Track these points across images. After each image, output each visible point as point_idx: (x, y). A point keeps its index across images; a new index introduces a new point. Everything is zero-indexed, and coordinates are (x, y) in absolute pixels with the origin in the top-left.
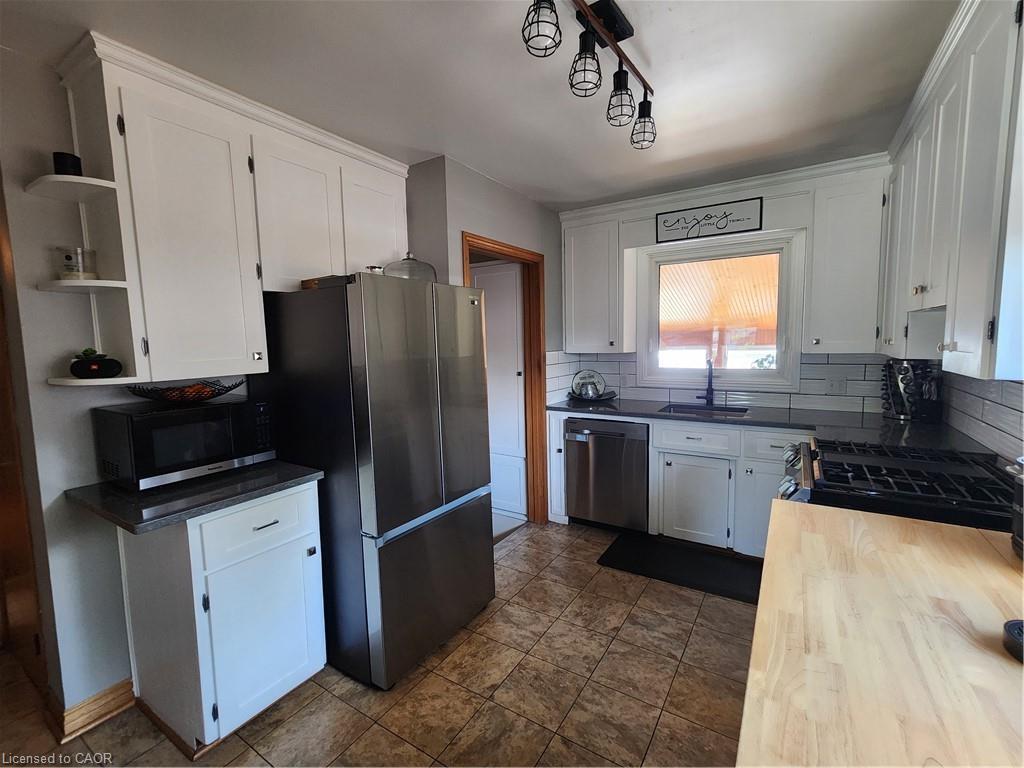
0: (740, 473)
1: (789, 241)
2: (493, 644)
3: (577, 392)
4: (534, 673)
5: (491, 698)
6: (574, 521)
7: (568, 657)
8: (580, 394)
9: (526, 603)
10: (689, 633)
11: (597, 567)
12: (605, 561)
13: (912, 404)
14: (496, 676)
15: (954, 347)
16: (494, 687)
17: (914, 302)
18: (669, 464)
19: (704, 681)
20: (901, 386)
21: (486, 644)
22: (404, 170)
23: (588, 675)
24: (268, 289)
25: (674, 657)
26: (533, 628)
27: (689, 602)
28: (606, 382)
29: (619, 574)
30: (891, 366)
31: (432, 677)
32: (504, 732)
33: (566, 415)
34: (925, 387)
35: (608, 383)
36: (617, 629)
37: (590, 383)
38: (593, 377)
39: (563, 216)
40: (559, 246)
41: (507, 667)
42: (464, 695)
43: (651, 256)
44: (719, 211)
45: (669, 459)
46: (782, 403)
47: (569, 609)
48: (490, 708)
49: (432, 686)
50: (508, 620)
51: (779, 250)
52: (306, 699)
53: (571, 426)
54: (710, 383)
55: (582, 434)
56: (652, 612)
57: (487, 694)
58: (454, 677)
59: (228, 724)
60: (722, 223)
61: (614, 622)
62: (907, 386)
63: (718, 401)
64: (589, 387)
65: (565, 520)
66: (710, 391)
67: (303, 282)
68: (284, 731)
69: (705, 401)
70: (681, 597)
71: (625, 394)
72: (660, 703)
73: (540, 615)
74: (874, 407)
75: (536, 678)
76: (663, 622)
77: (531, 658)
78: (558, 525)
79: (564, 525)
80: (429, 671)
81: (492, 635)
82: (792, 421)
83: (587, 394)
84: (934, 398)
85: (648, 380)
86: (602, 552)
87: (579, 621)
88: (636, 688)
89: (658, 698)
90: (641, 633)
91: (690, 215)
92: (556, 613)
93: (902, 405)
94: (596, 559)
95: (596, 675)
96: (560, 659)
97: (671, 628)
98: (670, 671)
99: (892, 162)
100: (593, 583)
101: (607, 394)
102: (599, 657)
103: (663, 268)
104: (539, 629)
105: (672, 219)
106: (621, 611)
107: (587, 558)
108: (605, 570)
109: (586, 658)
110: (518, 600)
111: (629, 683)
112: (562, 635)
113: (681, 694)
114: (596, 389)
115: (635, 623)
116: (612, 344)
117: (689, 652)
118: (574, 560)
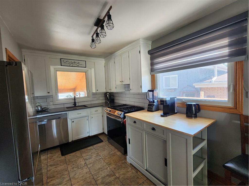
0: (90, 118)
1: (87, 70)
10: (98, 153)
13: (110, 100)
18: (73, 122)
19: (109, 158)
23: (91, 175)
25: (100, 159)
27: (91, 149)
28: (44, 105)
29: (71, 154)
30: (106, 94)
36: (85, 163)
39: (23, 50)
40: (23, 60)
44: (77, 62)
45: (73, 120)
47: (69, 169)
51: (85, 72)
55: (44, 121)
56: (87, 155)
60: (78, 64)
61: (83, 163)
62: (109, 97)
63: (77, 105)
64: (38, 107)
66: (75, 102)
69: (74, 105)
71: (51, 107)
74: (104, 101)
76: (92, 155)
85: (57, 102)
86: (60, 153)
87: (75, 169)
88: (101, 168)
89: (106, 166)
90: (90, 160)
91: (70, 61)
92: (67, 172)
93: (108, 100)
94: (61, 156)
95: (92, 173)
96: (81, 178)
97: (94, 155)
98: (103, 161)
99: (105, 61)
100: (67, 160)
101: (44, 108)
102: (89, 170)
103: (58, 72)
104: (67, 179)
105: (65, 61)
106: (81, 160)
107: (57, 157)
108: (66, 156)
109: (86, 173)
110: (50, 180)
111: (99, 169)
112: (75, 175)
113: (108, 162)
114: (41, 107)
115: (87, 160)
116: (49, 93)
117: (102, 156)
118: (54, 160)
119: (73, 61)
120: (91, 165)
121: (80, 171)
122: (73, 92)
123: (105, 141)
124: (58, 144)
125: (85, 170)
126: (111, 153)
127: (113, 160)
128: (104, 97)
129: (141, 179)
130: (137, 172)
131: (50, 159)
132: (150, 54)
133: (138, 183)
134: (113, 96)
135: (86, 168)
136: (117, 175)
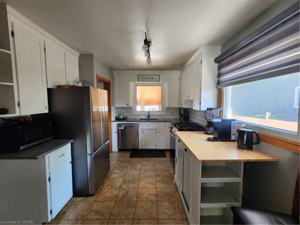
0: (158, 132)
1: (163, 84)
2: (114, 179)
3: (117, 117)
4: (128, 180)
5: (121, 187)
6: (120, 150)
7: (133, 176)
8: (119, 117)
9: (117, 169)
10: (154, 165)
11: (130, 158)
12: (131, 157)
13: (184, 116)
14: (119, 184)
15: (195, 106)
16: (121, 186)
17: (187, 98)
18: (143, 132)
19: (161, 171)
20: (182, 113)
21: (113, 179)
22: (78, 55)
23: (139, 177)
24: (49, 87)
25: (154, 169)
26: (123, 173)
27: (152, 160)
28: (126, 114)
29: (136, 159)
30: (180, 109)
31: (103, 189)
32: (128, 192)
33: (117, 123)
34: (186, 113)
35: (125, 115)
36: (141, 168)
37: (121, 115)
38: (121, 113)
39: (114, 71)
40: (113, 79)
41: (121, 181)
42: (114, 189)
43: (135, 84)
44: (151, 76)
45: (143, 131)
46: (163, 117)
47: (128, 168)
48: (122, 189)
49: (104, 191)
50: (115, 173)
51: (161, 86)
52: (70, 205)
53: (119, 126)
54: (149, 114)
55: (122, 127)
56: (146, 163)
57: (120, 187)
58: (109, 187)
59: (54, 214)
60: (152, 79)
61: (139, 167)
62: (183, 113)
63: (151, 118)
64: (121, 116)
65: (117, 150)
66: (149, 115)
67: (58, 86)
68: (68, 213)
69: (148, 118)
70: (150, 160)
71: (130, 117)
72: (155, 177)
73: (123, 171)
74: (178, 117)
75: (129, 181)
76: (149, 165)
77: (125, 178)
78: (115, 152)
79: (117, 152)
80: (102, 189)
81: (113, 177)
82: (165, 121)
83: (121, 117)
84: (187, 115)
85: (135, 114)
86: (130, 155)
87: (132, 169)
88: (149, 176)
89: (154, 176)
90: (145, 167)
91: (145, 76)
92: (126, 169)
93: (182, 116)
94: (129, 157)
95: (141, 177)
96: (132, 176)
97: (151, 165)
98: (154, 172)
99: (180, 72)
100: (131, 161)
101: (125, 117)
102: (140, 174)
103: (137, 87)
104: (124, 173)
105: (141, 76)
106: (140, 165)
107: (126, 157)
108: (132, 158)
109: (137, 175)
110: (115, 169)
111: (148, 176)
112: (130, 172)
113: (157, 174)
114: (123, 116)
115: (144, 166)
116: (128, 105)
117: (156, 168)
118: (124, 158)
119: (148, 76)
120: (144, 171)
121: (134, 171)
122: (158, 106)
123: (168, 158)
124: (132, 148)
125: (138, 173)
126: (165, 169)
127: (163, 175)
128: (179, 113)
129: (175, 198)
130: (176, 192)
131: (122, 157)
132: (218, 62)
133: (170, 200)
134: (188, 112)
135: (139, 172)
136: (157, 186)
